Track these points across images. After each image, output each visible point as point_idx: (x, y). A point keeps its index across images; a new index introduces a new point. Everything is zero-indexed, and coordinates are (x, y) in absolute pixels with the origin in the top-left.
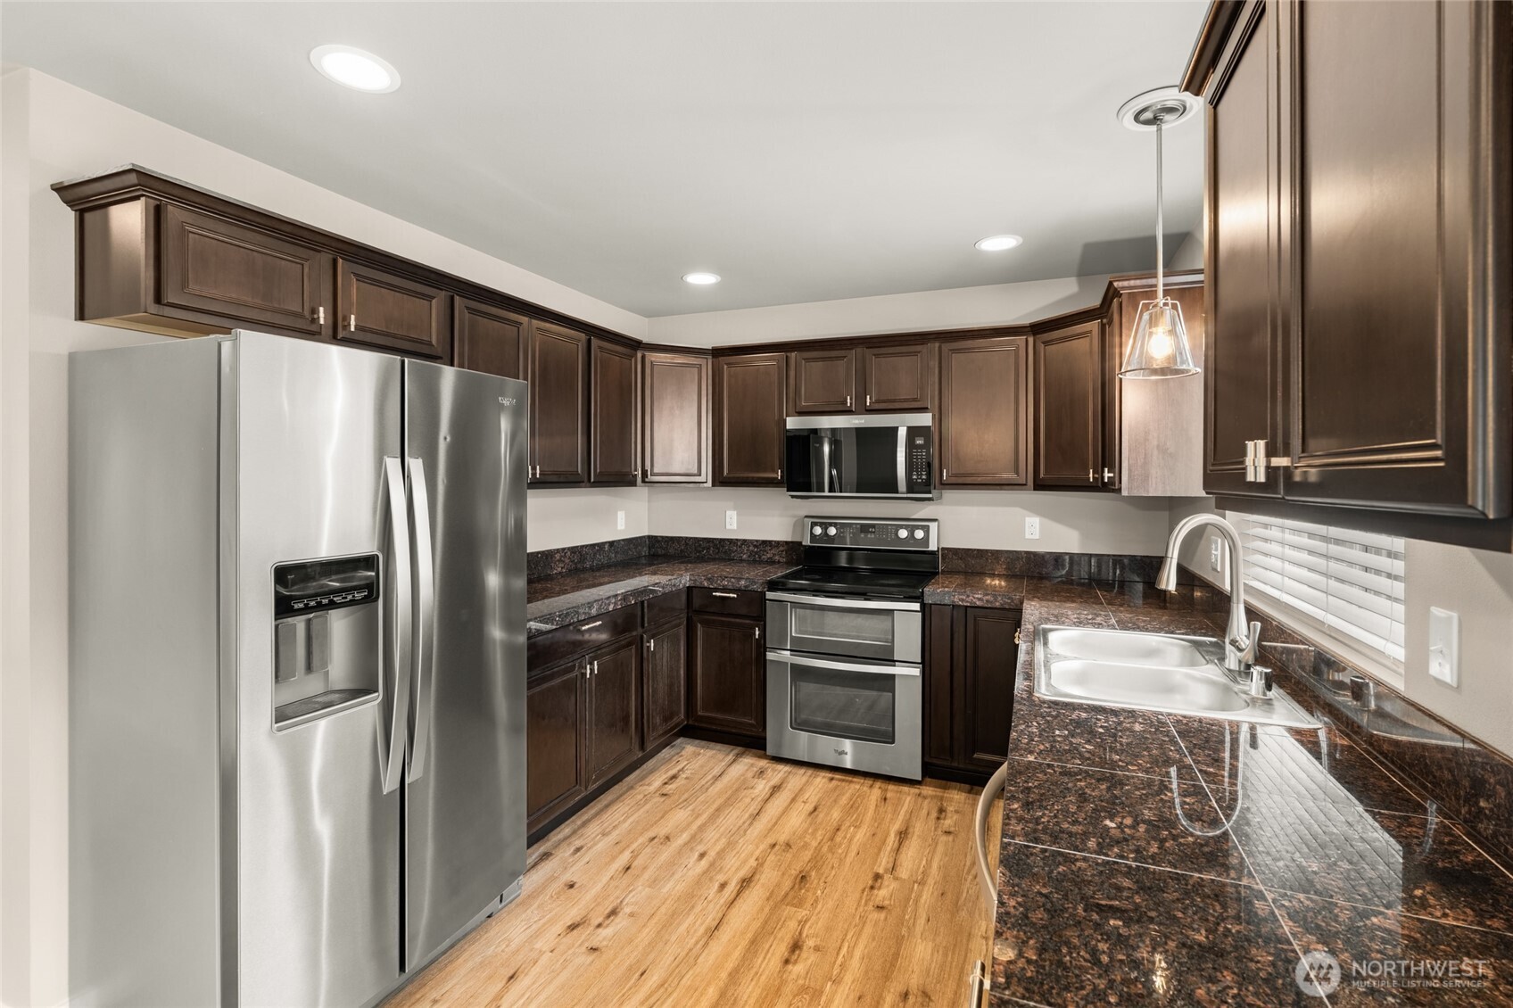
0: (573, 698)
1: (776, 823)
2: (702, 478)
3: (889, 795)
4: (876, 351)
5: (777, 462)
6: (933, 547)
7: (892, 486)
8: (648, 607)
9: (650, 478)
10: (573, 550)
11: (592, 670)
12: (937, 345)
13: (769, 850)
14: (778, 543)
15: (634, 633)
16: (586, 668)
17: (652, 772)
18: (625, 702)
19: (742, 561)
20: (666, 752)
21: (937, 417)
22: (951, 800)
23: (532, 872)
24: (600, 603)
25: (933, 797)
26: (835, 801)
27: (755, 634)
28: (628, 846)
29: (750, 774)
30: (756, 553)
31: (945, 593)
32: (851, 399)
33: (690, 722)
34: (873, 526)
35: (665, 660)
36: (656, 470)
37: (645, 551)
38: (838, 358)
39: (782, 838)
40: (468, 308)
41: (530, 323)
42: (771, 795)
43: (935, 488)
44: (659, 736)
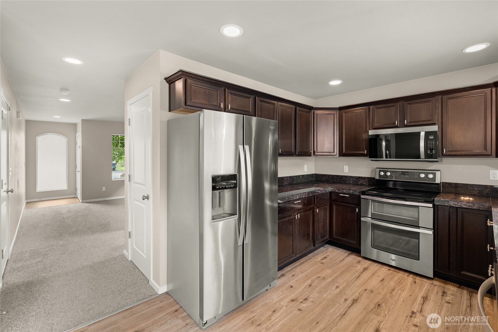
0: (292, 226)
1: (366, 282)
2: (335, 154)
3: (417, 281)
4: (409, 102)
5: (365, 147)
6: (438, 181)
7: (418, 156)
8: (316, 197)
9: (316, 154)
10: (290, 177)
11: (298, 217)
12: (440, 97)
13: (364, 291)
14: (365, 178)
15: (311, 206)
16: (296, 216)
17: (317, 254)
18: (308, 229)
19: (350, 184)
20: (322, 249)
21: (440, 127)
22: (449, 289)
23: (279, 279)
24: (300, 194)
25: (439, 286)
26: (392, 278)
27: (356, 211)
28: (310, 278)
29: (354, 262)
30: (356, 181)
31: (445, 201)
32: (397, 122)
33: (331, 240)
34: (408, 172)
35: (322, 216)
36: (318, 151)
37: (314, 179)
38: (391, 106)
39: (369, 288)
40: (260, 100)
41: (278, 103)
42: (364, 271)
43: (439, 157)
44: (320, 242)
